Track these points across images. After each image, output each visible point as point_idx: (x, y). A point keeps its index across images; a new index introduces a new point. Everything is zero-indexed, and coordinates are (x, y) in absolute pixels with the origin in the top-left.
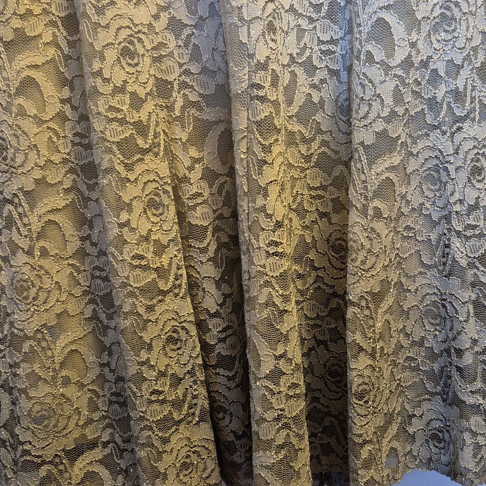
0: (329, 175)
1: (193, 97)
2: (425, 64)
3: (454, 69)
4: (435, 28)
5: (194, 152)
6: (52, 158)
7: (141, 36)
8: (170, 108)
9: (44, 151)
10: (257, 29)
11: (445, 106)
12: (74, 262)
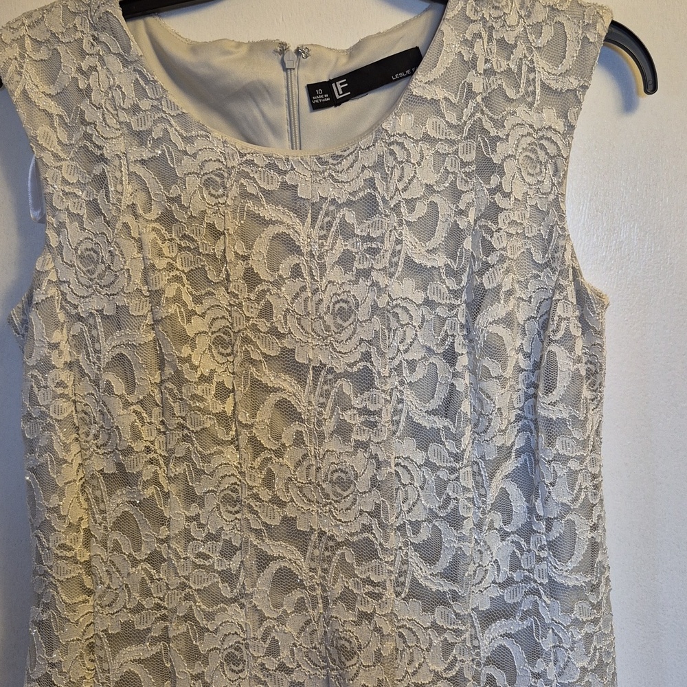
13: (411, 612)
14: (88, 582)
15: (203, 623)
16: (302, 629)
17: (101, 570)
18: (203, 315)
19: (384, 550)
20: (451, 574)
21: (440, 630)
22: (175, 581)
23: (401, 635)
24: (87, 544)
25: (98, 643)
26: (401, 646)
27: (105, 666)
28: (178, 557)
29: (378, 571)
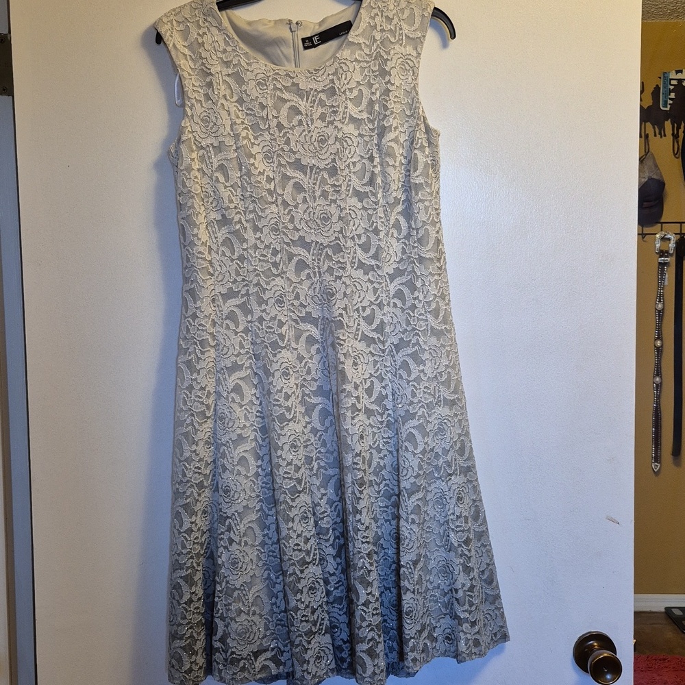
0: (389, 500)
1: (322, 464)
2: (432, 450)
3: (446, 452)
4: (436, 434)
5: (322, 491)
6: (252, 495)
7: (299, 437)
8: (311, 470)
9: (248, 492)
10: (356, 438)
11: (443, 469)
12: (260, 548)
13: (359, 274)
14: (211, 270)
15: (265, 286)
16: (310, 287)
17: (217, 265)
18: (258, 145)
19: (346, 248)
20: (376, 256)
21: (372, 282)
22: (251, 268)
23: (354, 285)
24: (210, 253)
25: (217, 298)
26: (355, 290)
27: (221, 309)
28: (252, 257)
29: (343, 257)
